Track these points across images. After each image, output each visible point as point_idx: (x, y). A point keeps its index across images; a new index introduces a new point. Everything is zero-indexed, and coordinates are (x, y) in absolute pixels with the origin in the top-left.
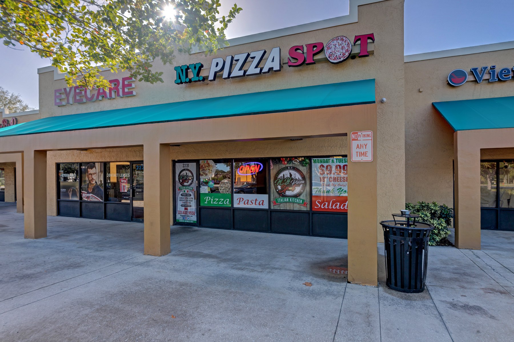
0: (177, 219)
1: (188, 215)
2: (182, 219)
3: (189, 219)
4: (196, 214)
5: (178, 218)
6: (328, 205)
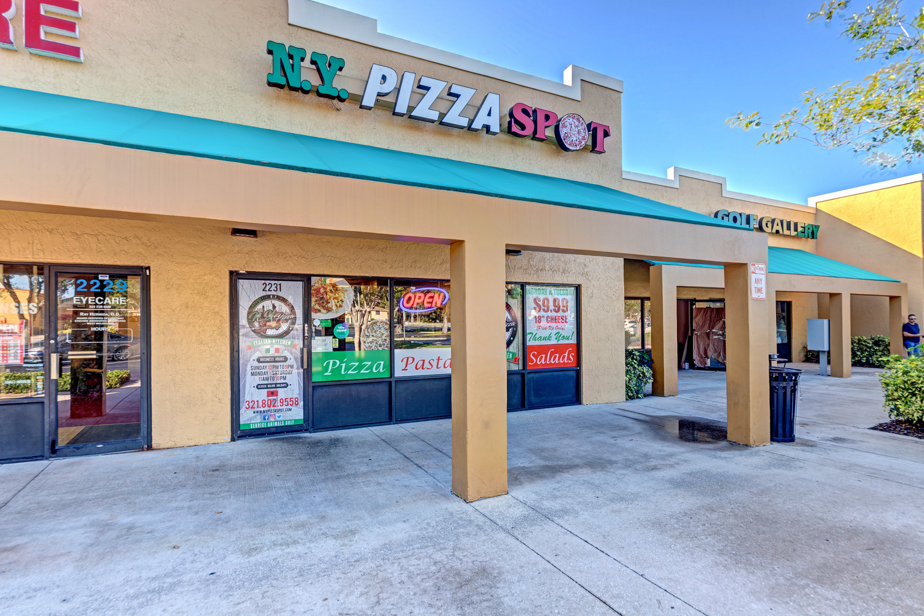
0: (241, 423)
1: (280, 407)
2: (259, 421)
3: (281, 418)
4: (301, 403)
5: (245, 421)
6: (546, 360)
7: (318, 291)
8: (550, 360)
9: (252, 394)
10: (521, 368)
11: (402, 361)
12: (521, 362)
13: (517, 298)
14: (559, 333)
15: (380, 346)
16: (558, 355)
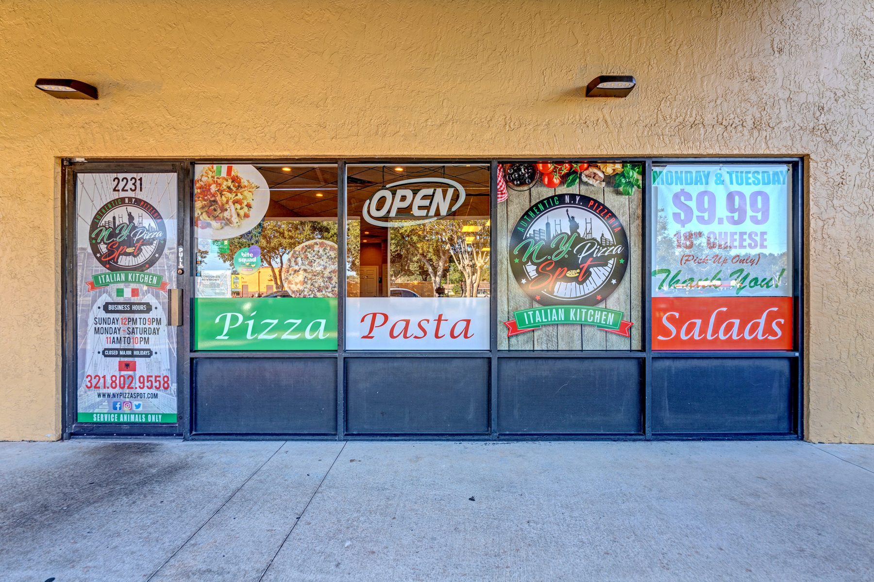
0: (80, 410)
1: (139, 391)
2: (106, 411)
3: (141, 409)
4: (174, 387)
5: (86, 408)
6: (703, 331)
7: (206, 189)
8: (716, 331)
9: (96, 365)
10: (636, 345)
11: (363, 320)
12: (636, 333)
13: (628, 194)
14: (742, 271)
15: (319, 290)
16: (737, 322)
